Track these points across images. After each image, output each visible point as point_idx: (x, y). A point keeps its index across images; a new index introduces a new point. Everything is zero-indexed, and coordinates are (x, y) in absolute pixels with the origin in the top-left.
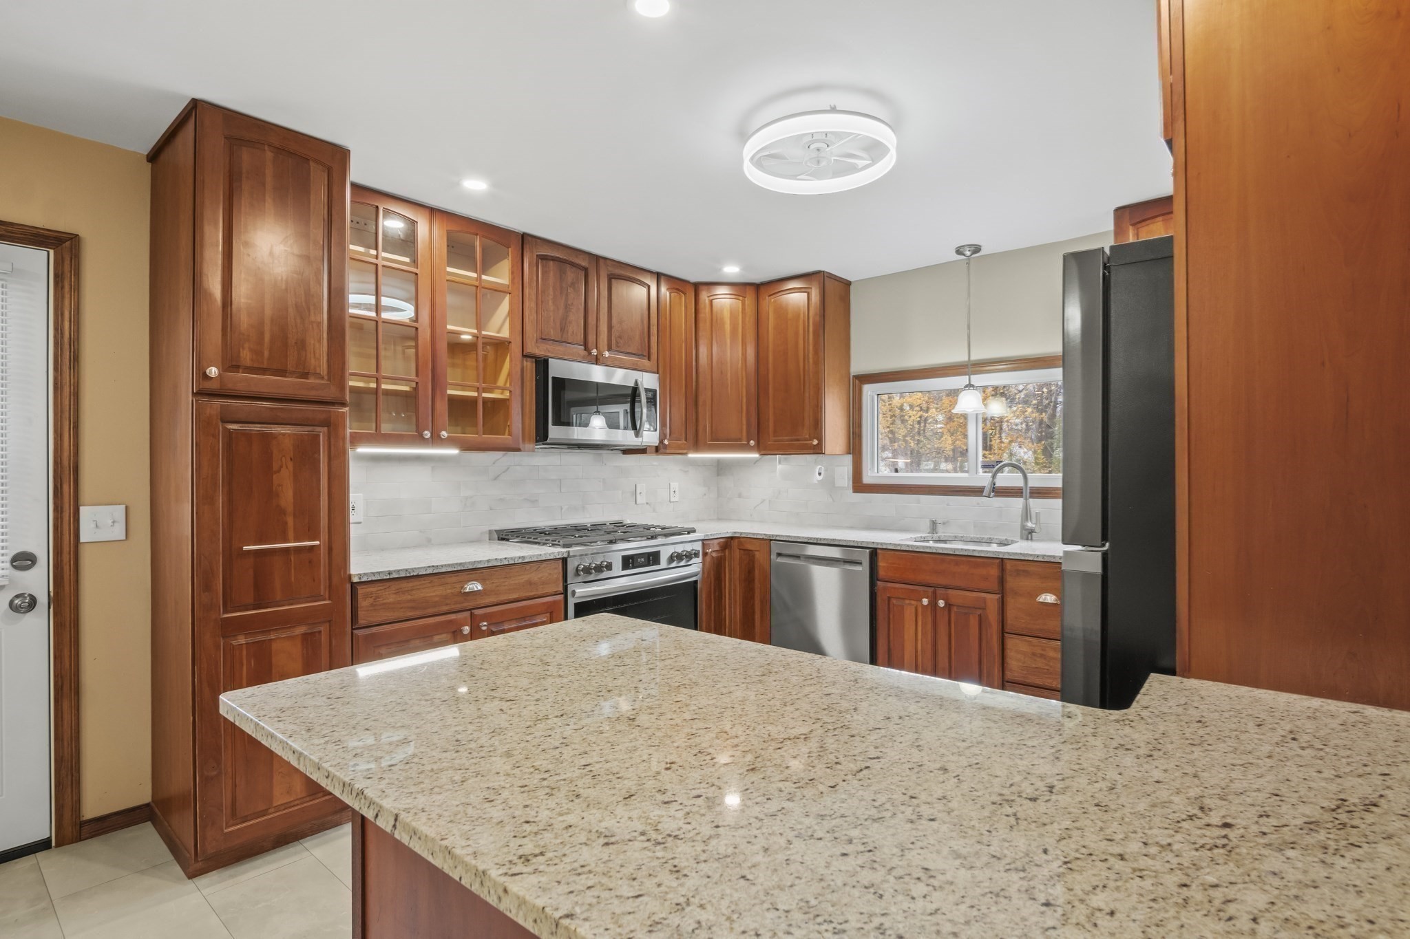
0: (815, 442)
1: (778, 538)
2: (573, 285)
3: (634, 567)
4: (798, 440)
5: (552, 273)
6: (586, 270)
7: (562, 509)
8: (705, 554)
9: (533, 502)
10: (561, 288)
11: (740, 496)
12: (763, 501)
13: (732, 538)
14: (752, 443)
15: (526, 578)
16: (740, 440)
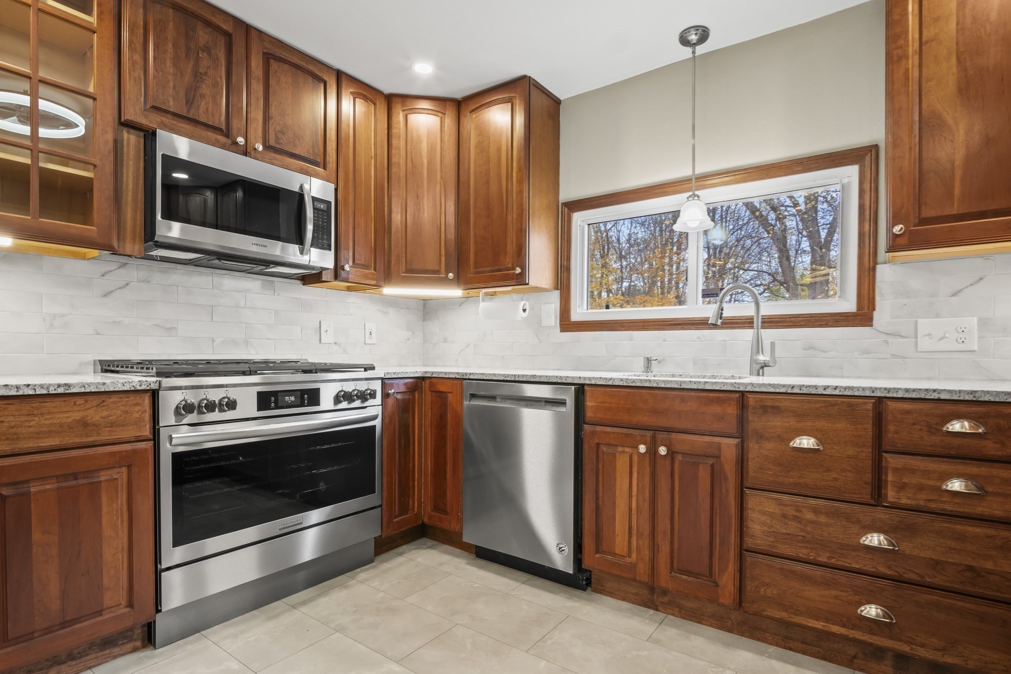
0: (518, 270)
1: (472, 377)
2: (207, 49)
3: (277, 407)
4: (500, 270)
5: (171, 23)
6: (228, 36)
7: (213, 341)
8: (385, 396)
9: (170, 330)
10: (188, 49)
11: (445, 340)
12: (468, 345)
13: (423, 379)
14: (451, 275)
15: (76, 416)
16: (438, 272)
